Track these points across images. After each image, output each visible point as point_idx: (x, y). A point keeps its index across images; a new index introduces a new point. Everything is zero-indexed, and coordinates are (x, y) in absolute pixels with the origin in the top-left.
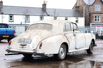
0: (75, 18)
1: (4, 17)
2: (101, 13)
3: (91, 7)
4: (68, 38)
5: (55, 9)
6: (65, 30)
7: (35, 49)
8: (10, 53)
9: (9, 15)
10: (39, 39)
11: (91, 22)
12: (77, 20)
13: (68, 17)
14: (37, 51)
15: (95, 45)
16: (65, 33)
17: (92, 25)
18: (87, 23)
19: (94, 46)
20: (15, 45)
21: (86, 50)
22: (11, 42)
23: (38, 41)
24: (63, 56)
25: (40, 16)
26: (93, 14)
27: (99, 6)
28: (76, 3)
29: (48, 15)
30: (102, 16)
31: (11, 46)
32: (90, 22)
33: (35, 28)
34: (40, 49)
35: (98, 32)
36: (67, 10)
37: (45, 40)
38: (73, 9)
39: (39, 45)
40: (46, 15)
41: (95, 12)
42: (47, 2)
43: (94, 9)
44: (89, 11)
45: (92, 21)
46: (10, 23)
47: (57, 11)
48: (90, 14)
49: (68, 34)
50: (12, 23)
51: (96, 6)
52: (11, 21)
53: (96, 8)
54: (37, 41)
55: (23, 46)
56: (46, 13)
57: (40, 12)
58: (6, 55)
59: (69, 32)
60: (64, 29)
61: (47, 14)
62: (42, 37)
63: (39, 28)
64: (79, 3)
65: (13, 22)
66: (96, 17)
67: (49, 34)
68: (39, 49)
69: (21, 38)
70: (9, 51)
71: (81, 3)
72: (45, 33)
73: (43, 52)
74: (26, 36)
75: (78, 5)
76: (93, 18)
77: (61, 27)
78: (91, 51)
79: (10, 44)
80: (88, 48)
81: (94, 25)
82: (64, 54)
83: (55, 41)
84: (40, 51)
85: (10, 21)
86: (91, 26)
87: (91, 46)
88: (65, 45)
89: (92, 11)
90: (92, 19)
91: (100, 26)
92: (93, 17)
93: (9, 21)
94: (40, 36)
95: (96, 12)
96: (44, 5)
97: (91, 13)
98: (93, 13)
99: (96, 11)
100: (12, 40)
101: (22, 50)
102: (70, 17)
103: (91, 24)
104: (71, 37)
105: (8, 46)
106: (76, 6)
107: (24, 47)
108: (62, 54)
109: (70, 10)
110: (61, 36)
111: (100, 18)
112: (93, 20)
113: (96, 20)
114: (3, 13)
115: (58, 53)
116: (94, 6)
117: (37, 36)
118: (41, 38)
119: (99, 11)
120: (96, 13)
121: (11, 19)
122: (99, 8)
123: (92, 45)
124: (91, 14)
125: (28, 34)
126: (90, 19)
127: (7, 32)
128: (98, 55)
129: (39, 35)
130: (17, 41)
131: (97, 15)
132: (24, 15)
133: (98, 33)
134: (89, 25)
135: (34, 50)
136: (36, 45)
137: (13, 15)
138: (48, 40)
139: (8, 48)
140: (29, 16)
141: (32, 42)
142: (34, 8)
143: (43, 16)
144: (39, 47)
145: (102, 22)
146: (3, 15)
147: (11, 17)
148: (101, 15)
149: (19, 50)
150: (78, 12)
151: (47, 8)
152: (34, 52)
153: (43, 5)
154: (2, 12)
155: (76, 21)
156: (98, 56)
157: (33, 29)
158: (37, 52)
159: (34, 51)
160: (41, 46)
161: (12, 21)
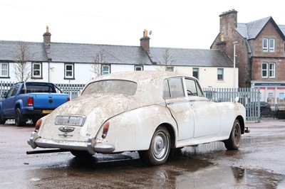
0: (216, 68)
1: (54, 70)
2: (277, 58)
3: (254, 44)
4: (175, 113)
5: (167, 50)
6: (168, 94)
7: (91, 138)
8: (38, 149)
9: (65, 63)
10: (103, 115)
11: (254, 79)
12: (220, 73)
13: (200, 68)
14: (95, 144)
15: (246, 129)
16: (168, 101)
17: (256, 84)
18: (244, 81)
19: (242, 133)
20: (49, 131)
21: (223, 141)
22: (40, 123)
23: (101, 120)
24: (161, 155)
25: (136, 65)
26: (258, 60)
27: (272, 41)
28: (219, 36)
29: (154, 64)
30: (279, 64)
31: (40, 133)
32: (251, 77)
33: (98, 90)
34: (105, 140)
35: (270, 101)
36: (197, 50)
37: (117, 117)
38: (211, 47)
39: (102, 130)
40: (149, 62)
41: (263, 55)
42: (150, 34)
43: (261, 47)
44: (249, 53)
45: (256, 75)
46: (67, 82)
47: (170, 53)
48: (250, 60)
49: (174, 105)
50: (72, 82)
51: (265, 42)
52: (69, 77)
53: (265, 46)
54: (97, 120)
55: (66, 131)
56: (149, 57)
57: (135, 57)
58: (28, 153)
59: (178, 99)
60: (164, 92)
61: (151, 61)
62: (110, 111)
63: (106, 90)
64: (225, 34)
65: (74, 79)
66: (264, 66)
67: (126, 105)
68: (101, 138)
69: (63, 114)
70: (35, 145)
71: (230, 35)
72: (118, 101)
73: (110, 145)
74: (74, 108)
75: (222, 40)
76: (259, 69)
77: (157, 87)
78: (235, 143)
79: (38, 128)
80: (228, 137)
81: (260, 84)
82: (164, 150)
83: (140, 121)
84: (103, 144)
85: (66, 77)
86: (253, 86)
87: (234, 133)
88: (167, 130)
89: (256, 52)
90: (256, 72)
91: (274, 88)
92: (258, 66)
93: (65, 79)
94: (105, 109)
95: (266, 56)
96: (145, 40)
97: (252, 57)
98: (259, 57)
99: (266, 53)
100: (43, 118)
101: (63, 141)
102: (205, 68)
103: (253, 83)
104: (182, 112)
105: (34, 133)
106: (218, 41)
107: (69, 134)
108: (160, 151)
109: (203, 50)
110: (157, 109)
111: (274, 70)
112: (258, 74)
113: (265, 74)
114: (51, 59)
115: (148, 148)
116: (261, 42)
117: (98, 109)
118: (107, 113)
119: (273, 53)
120: (265, 58)
121: (69, 74)
122: (272, 46)
123: (237, 130)
124: (254, 59)
125: (79, 105)
126: (251, 71)
127: (51, 101)
128: (251, 152)
129: (104, 106)
130: (54, 121)
131: (268, 62)
132: (96, 63)
133: (269, 103)
134: (249, 85)
135: (90, 141)
136: (94, 131)
137: (73, 63)
138: (124, 118)
139: (32, 138)
140: (110, 64)
141: (86, 122)
142: (121, 46)
143: (142, 65)
144: (101, 133)
145: (279, 79)
146: (51, 64)
147: (69, 68)
148: (276, 61)
149: (56, 141)
150: (222, 54)
151: (150, 46)
152: (89, 146)
153: (141, 40)
154: (50, 57)
155: (218, 75)
156: (249, 156)
157: (93, 92)
158: (97, 146)
159: (90, 144)
160: (106, 131)
161: (72, 77)
